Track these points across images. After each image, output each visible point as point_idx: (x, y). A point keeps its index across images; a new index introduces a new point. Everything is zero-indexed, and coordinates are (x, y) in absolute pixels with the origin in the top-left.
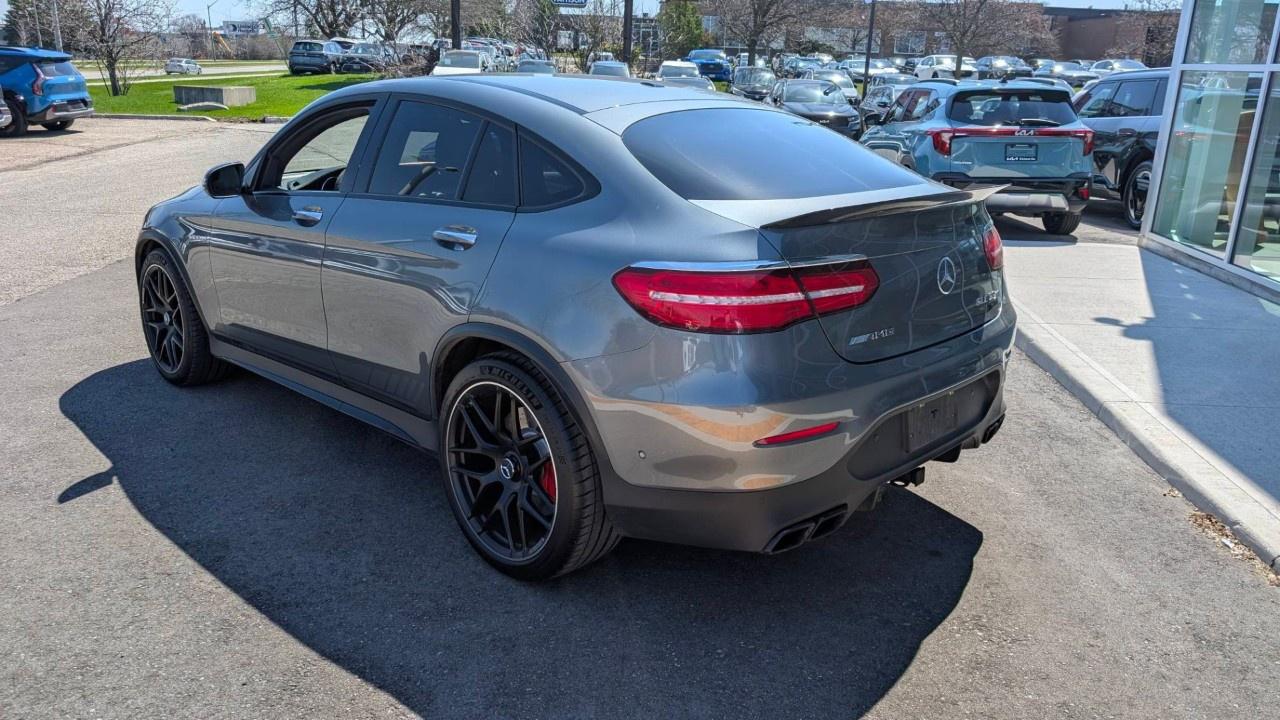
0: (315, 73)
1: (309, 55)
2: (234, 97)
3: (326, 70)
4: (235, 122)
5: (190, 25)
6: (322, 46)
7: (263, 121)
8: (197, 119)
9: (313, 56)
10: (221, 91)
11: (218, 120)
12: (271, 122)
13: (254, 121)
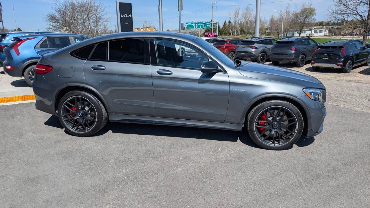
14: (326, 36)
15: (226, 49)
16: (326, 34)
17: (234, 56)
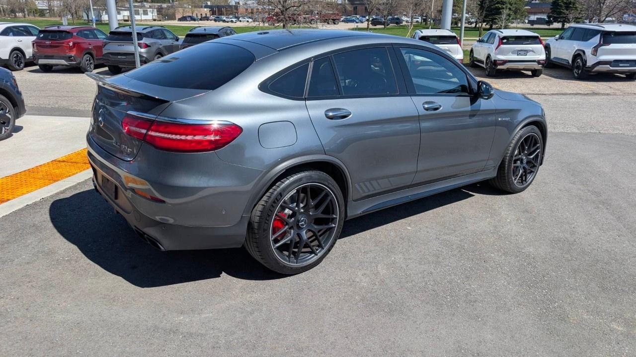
14: (155, 20)
15: (75, 49)
16: (154, 18)
17: (92, 61)
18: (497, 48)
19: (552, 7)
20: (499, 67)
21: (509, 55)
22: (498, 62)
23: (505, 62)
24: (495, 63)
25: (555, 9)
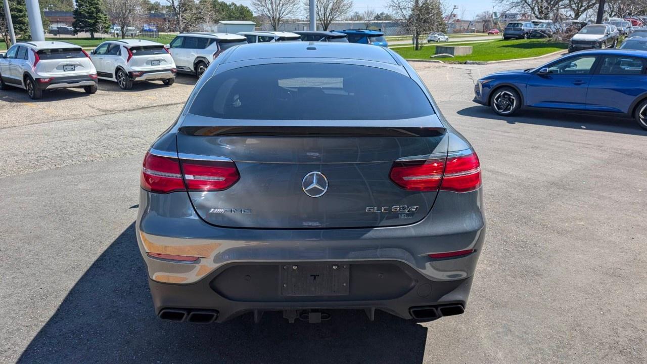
0: (517, 39)
1: (514, 30)
2: (459, 52)
3: (522, 37)
4: (452, 63)
5: (485, 16)
6: (522, 24)
7: (465, 63)
8: (435, 62)
9: (517, 30)
10: (454, 48)
11: (445, 62)
12: (468, 64)
13: (461, 63)
18: (128, 60)
19: (74, 16)
20: (137, 79)
21: (145, 66)
22: (134, 73)
23: (142, 73)
24: (131, 75)
25: (79, 19)
